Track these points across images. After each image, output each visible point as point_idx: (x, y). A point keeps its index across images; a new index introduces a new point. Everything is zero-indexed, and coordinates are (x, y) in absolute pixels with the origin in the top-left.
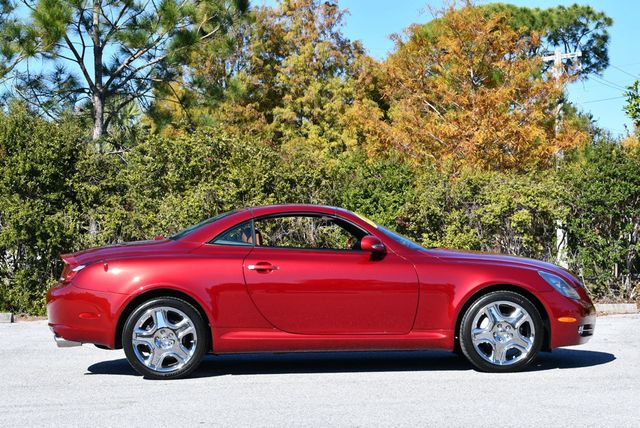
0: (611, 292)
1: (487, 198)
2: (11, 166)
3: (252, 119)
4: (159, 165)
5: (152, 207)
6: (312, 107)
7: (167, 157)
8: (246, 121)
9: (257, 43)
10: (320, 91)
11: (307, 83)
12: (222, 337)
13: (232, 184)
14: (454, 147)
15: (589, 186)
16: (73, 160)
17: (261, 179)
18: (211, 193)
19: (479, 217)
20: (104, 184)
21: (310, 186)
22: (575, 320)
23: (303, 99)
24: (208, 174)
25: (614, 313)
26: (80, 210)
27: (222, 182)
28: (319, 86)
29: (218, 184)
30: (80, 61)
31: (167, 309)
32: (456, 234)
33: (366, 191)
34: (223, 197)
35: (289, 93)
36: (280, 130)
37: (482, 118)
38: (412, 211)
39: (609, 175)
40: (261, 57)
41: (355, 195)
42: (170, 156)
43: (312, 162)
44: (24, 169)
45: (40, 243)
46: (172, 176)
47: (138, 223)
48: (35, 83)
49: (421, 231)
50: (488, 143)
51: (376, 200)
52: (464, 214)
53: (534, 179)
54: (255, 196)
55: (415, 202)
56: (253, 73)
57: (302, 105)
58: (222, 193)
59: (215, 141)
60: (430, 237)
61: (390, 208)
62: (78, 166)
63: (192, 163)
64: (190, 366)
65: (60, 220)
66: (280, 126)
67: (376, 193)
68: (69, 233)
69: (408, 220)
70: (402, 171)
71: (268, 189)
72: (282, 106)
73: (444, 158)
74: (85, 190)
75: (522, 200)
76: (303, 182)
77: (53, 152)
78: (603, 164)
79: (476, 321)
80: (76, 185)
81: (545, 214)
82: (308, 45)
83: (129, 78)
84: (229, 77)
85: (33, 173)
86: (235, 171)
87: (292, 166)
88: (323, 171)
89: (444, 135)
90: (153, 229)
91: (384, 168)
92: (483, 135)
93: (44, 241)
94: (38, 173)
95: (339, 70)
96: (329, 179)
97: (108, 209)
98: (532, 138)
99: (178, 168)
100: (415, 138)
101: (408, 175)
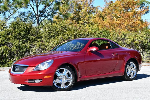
1: (128, 38)
2: (15, 32)
3: (74, 23)
4: (49, 31)
5: (48, 41)
6: (87, 20)
9: (75, 7)
10: (89, 17)
11: (86, 15)
13: (66, 36)
14: (120, 26)
16: (29, 31)
17: (73, 34)
18: (62, 38)
19: (126, 42)
20: (37, 36)
21: (85, 36)
23: (85, 19)
24: (61, 33)
26: (31, 42)
27: (64, 35)
28: (89, 16)
29: (63, 36)
30: (33, 9)
33: (99, 37)
34: (64, 39)
35: (82, 18)
36: (80, 25)
37: (126, 19)
40: (76, 10)
42: (52, 29)
43: (86, 30)
44: (17, 33)
45: (21, 50)
46: (52, 34)
47: (44, 45)
48: (23, 14)
50: (128, 25)
52: (122, 42)
53: (139, 33)
54: (72, 38)
56: (74, 14)
57: (85, 20)
58: (64, 38)
59: (63, 25)
62: (31, 32)
63: (57, 31)
65: (26, 45)
67: (101, 37)
68: (28, 48)
70: (107, 32)
71: (75, 37)
72: (81, 21)
73: (117, 29)
74: (32, 38)
75: (136, 38)
77: (24, 29)
80: (30, 37)
81: (142, 41)
82: (86, 7)
85: (20, 34)
86: (67, 33)
87: (81, 31)
88: (88, 32)
89: (117, 24)
90: (48, 46)
91: (103, 31)
92: (126, 23)
93: (22, 50)
94: (21, 34)
95: (93, 13)
96: (90, 34)
97: (37, 42)
98: (138, 24)
99: (54, 32)
100: (110, 24)
101: (109, 33)
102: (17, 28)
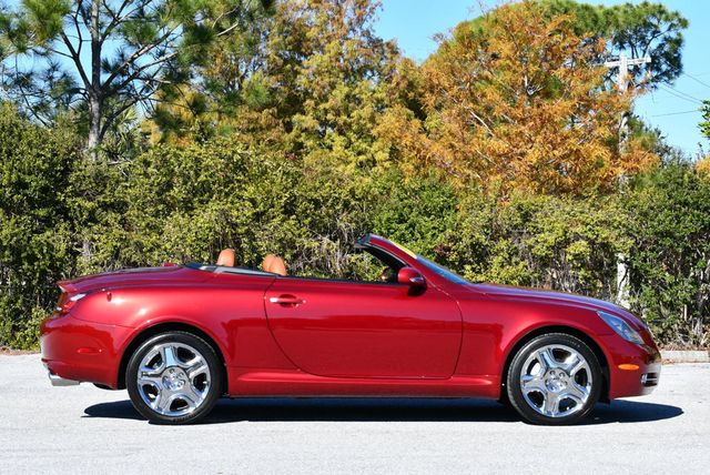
0: (679, 337)
1: (540, 226)
3: (269, 127)
4: (164, 179)
5: (155, 227)
6: (338, 114)
7: (173, 171)
8: (261, 129)
9: (277, 40)
10: (347, 96)
11: (333, 86)
12: (240, 379)
13: (247, 203)
14: (504, 166)
15: (657, 215)
16: (67, 171)
17: (281, 198)
18: (223, 213)
19: (531, 247)
20: (101, 199)
21: (337, 208)
22: (637, 367)
23: (327, 106)
24: (221, 191)
25: (682, 362)
26: (73, 229)
27: (236, 200)
28: (346, 90)
29: (232, 203)
30: (76, 57)
31: (177, 345)
32: (502, 266)
33: (401, 215)
34: (237, 217)
35: (312, 98)
36: (300, 140)
37: (537, 133)
38: (454, 239)
39: (680, 203)
40: (280, 56)
41: (388, 219)
42: (176, 169)
43: (340, 180)
44: (9, 180)
45: (26, 266)
46: (178, 192)
47: (139, 246)
48: (23, 81)
49: (463, 262)
50: (543, 163)
51: (412, 226)
52: (512, 244)
53: (593, 206)
54: (274, 217)
55: (457, 228)
56: (271, 74)
57: (326, 111)
58: (236, 213)
59: (230, 153)
60: (473, 269)
61: (429, 235)
62: (72, 178)
63: (202, 178)
64: (202, 409)
65: (50, 240)
66: (300, 136)
67: (413, 217)
68: (59, 255)
69: (449, 249)
70: (443, 193)
71: (289, 210)
72: (303, 113)
73: (492, 178)
75: (579, 229)
76: (329, 203)
77: (44, 162)
78: (673, 190)
79: (526, 367)
80: (69, 201)
81: (605, 246)
82: (335, 43)
83: (131, 78)
84: (243, 78)
85: (20, 185)
86: (251, 189)
87: (317, 184)
88: (352, 192)
89: (493, 153)
90: (156, 253)
91: (422, 188)
92: (537, 153)
93: (31, 263)
94: (26, 186)
95: (369, 73)
96: (359, 200)
97: (105, 228)
98: (593, 158)
99: (185, 183)
100: (459, 155)
101: (450, 197)
102: (9, 154)
